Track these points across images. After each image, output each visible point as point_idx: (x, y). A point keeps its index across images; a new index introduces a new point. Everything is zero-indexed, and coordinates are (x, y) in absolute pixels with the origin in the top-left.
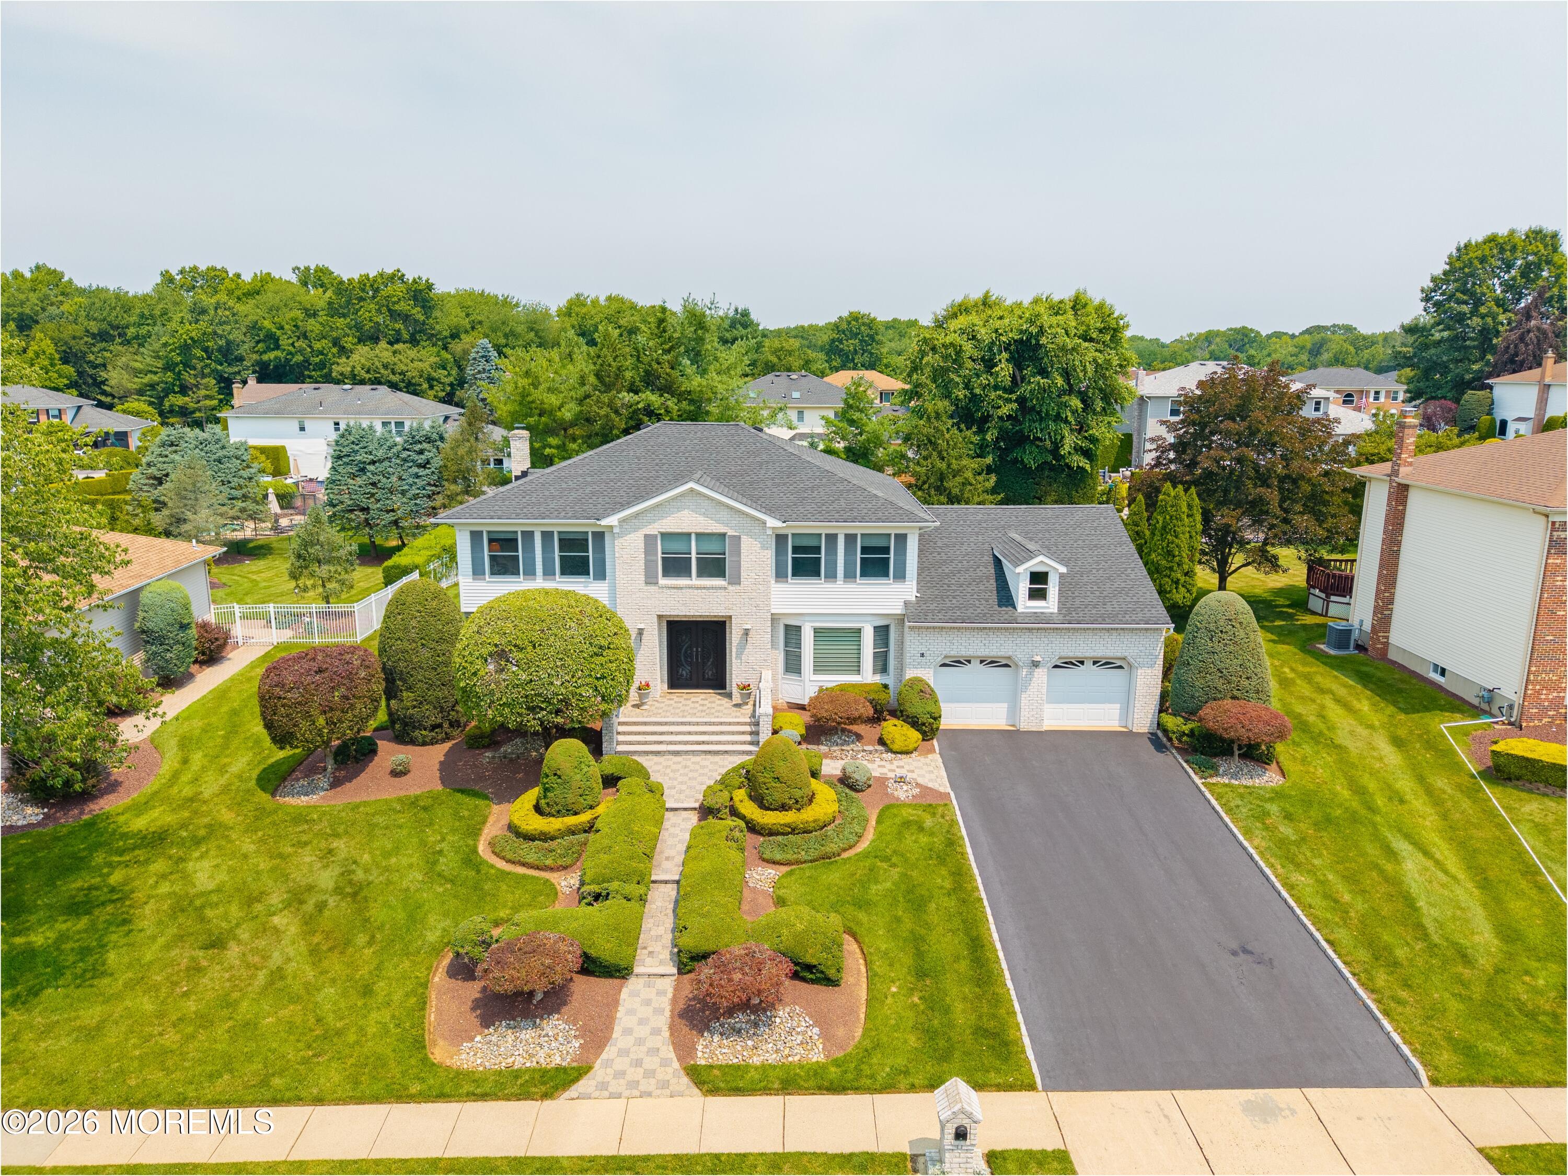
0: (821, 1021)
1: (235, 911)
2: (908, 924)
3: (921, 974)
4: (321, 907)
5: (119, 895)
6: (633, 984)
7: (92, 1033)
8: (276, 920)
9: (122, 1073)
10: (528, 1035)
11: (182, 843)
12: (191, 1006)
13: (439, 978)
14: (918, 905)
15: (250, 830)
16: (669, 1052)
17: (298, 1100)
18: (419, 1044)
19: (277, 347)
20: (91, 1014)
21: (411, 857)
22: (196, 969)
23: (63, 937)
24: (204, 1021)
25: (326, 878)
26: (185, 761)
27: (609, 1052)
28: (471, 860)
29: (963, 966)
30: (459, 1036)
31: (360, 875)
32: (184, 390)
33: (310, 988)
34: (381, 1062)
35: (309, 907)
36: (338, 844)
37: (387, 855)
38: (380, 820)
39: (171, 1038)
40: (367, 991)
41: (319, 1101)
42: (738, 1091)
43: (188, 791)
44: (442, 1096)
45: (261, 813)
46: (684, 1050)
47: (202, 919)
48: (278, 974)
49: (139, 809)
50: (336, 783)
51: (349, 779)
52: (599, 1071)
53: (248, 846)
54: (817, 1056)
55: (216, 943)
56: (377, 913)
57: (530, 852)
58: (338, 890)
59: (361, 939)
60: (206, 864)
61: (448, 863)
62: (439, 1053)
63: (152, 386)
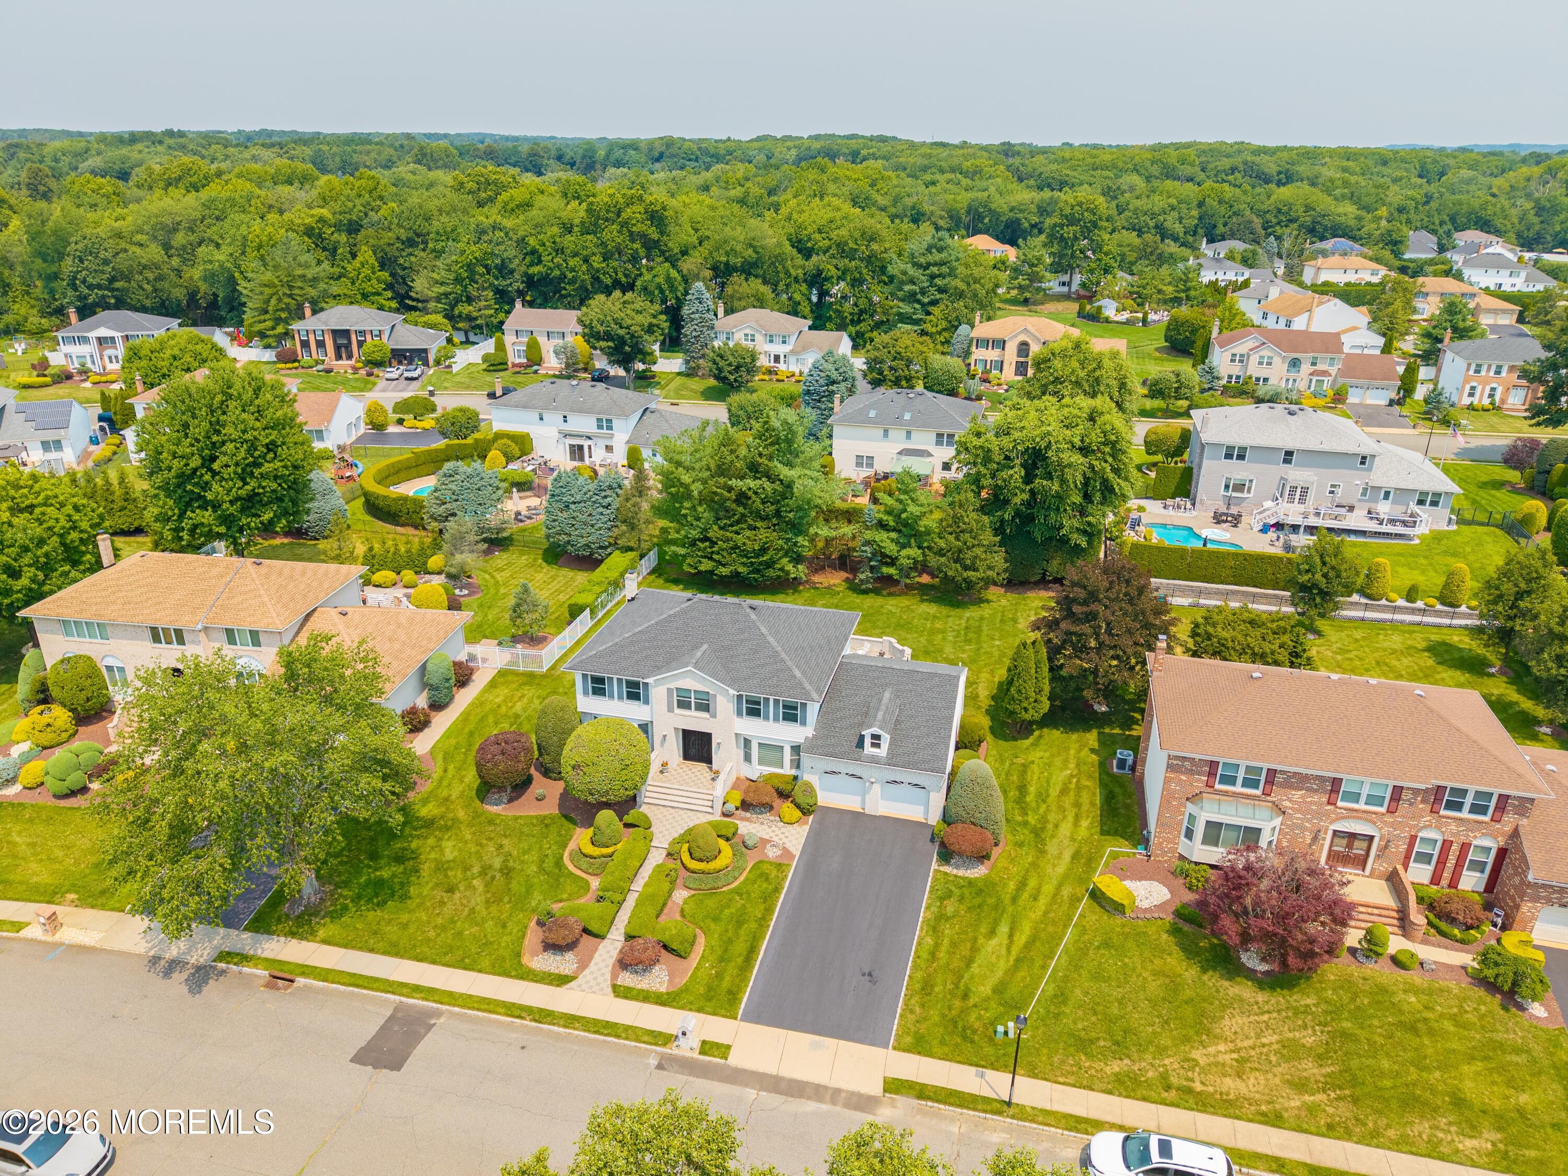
0: (671, 975)
1: (459, 874)
2: (730, 934)
3: (722, 960)
4: (493, 878)
5: (415, 856)
6: (606, 942)
7: (405, 926)
8: (475, 882)
9: (414, 946)
10: (559, 958)
11: (440, 829)
12: (440, 921)
13: (533, 924)
14: (739, 924)
15: (470, 825)
16: (608, 976)
17: (473, 970)
18: (519, 955)
19: (540, 262)
20: (404, 918)
21: (533, 857)
22: (442, 903)
23: (394, 875)
24: (444, 928)
25: (497, 863)
26: (445, 771)
27: (586, 972)
28: (559, 863)
29: (740, 960)
30: (534, 954)
31: (511, 864)
32: (470, 300)
33: (484, 920)
34: (504, 959)
35: (488, 878)
36: (505, 842)
37: (524, 853)
38: (526, 829)
39: (432, 934)
40: (504, 926)
41: (480, 971)
42: (626, 998)
43: (445, 793)
44: (522, 978)
45: (476, 815)
46: (614, 976)
47: (446, 876)
48: (472, 911)
49: (425, 802)
50: (510, 801)
51: (517, 798)
52: (580, 980)
53: (468, 837)
54: (663, 989)
55: (451, 890)
56: (514, 885)
57: (584, 862)
58: (501, 870)
59: (506, 899)
60: (450, 844)
61: (549, 864)
62: (525, 960)
63: (446, 295)
